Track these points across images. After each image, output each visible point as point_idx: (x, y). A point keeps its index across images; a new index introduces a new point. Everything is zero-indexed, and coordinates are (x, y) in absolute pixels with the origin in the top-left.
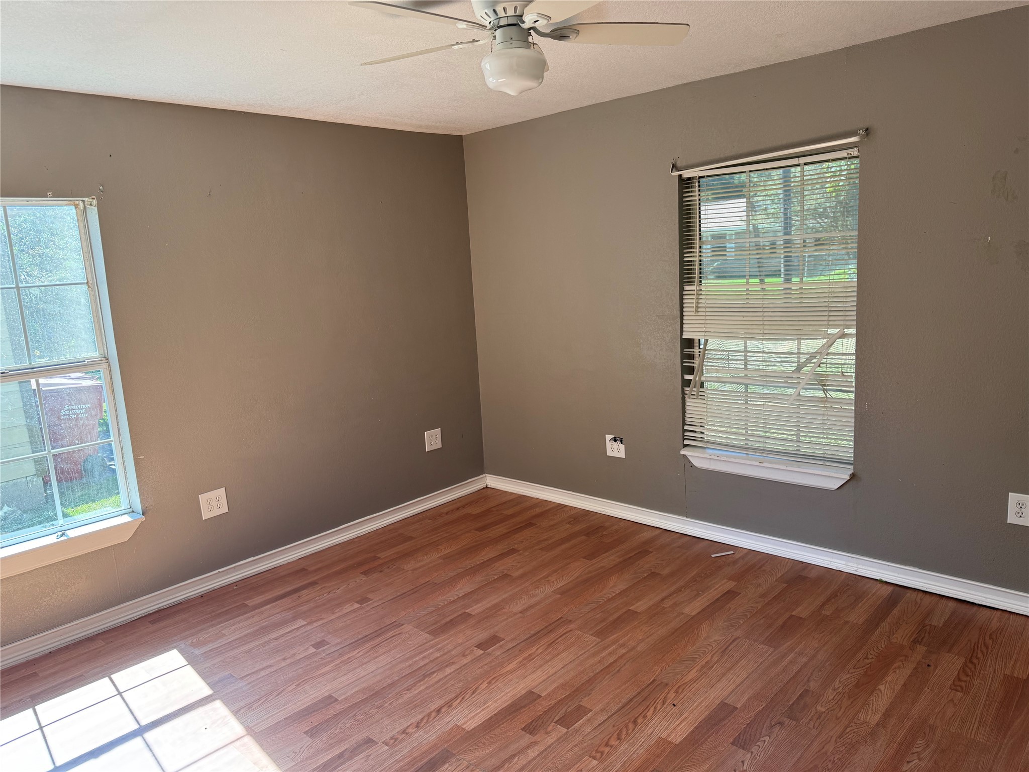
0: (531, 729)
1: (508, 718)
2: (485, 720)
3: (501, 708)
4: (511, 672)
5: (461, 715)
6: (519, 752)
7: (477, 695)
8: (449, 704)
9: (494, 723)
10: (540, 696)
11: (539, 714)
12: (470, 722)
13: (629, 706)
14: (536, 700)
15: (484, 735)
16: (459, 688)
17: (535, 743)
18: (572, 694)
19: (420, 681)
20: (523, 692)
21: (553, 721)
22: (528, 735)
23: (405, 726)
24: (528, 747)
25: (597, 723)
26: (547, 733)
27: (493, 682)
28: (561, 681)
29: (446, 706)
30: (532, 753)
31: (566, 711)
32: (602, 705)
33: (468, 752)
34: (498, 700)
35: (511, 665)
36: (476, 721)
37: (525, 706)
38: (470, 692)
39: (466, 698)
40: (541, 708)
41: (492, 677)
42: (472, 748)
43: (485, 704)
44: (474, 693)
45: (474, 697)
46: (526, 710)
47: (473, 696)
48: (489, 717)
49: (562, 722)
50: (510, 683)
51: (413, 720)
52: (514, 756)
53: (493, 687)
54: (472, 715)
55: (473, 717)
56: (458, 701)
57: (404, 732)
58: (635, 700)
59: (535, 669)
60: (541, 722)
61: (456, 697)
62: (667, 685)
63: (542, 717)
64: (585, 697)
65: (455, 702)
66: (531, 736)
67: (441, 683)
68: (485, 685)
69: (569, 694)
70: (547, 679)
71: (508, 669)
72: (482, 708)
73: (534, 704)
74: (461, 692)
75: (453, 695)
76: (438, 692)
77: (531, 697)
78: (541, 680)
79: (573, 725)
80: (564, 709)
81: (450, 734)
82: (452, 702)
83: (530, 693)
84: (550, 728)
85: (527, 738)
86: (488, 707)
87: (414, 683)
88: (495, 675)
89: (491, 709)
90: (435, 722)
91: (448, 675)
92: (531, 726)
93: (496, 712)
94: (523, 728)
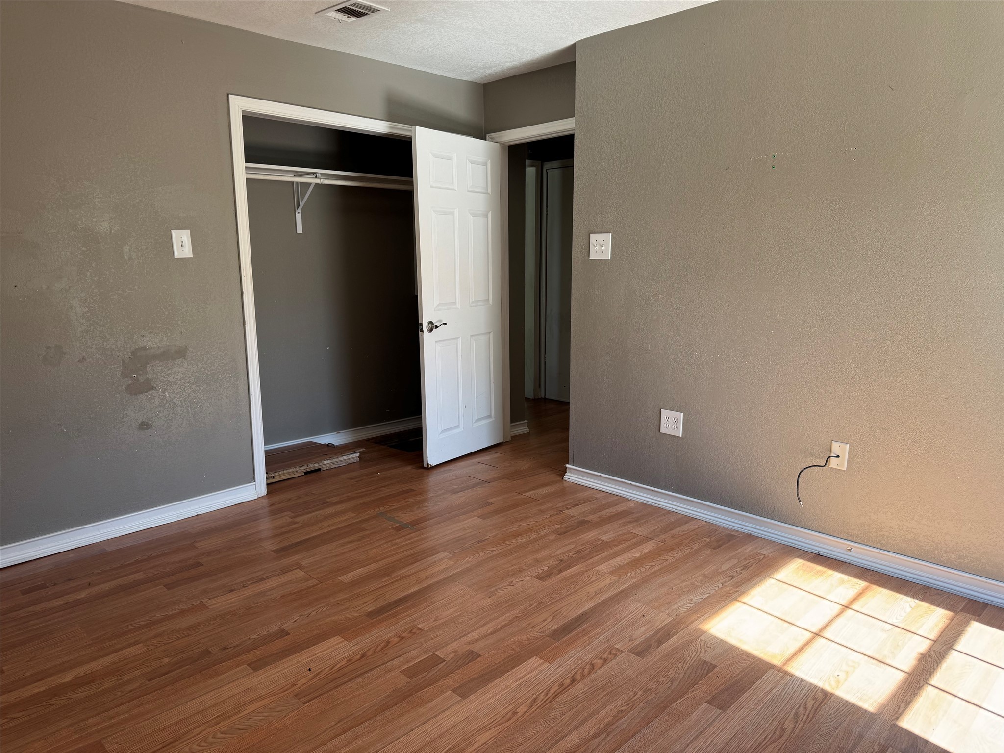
0: (472, 656)
1: (493, 667)
2: (519, 665)
3: (501, 679)
4: (485, 728)
5: (547, 674)
6: (486, 636)
7: (530, 697)
8: (563, 688)
9: (509, 664)
10: (454, 691)
11: (459, 671)
12: (536, 665)
13: (358, 673)
14: (459, 687)
15: (519, 652)
16: (554, 709)
17: (469, 643)
18: (414, 693)
19: (610, 724)
20: (472, 697)
21: (446, 663)
22: (475, 650)
23: (606, 667)
24: (477, 640)
25: (401, 659)
26: (456, 651)
27: (510, 714)
28: (421, 710)
29: (566, 685)
30: (475, 635)
31: (428, 673)
32: (386, 676)
33: (534, 638)
34: (504, 690)
35: (483, 741)
36: (529, 666)
37: (474, 679)
38: (539, 702)
39: (543, 694)
40: (456, 677)
41: (511, 721)
42: (531, 641)
43: (520, 685)
44: (535, 700)
45: (533, 694)
46: (473, 675)
47: (534, 696)
48: (515, 669)
49: (439, 660)
50: (488, 711)
51: (599, 672)
52: (491, 634)
53: (511, 707)
54: (534, 673)
55: (532, 671)
56: (552, 691)
57: (605, 661)
58: (346, 679)
59: (450, 731)
60: (459, 663)
61: (556, 696)
62: (296, 696)
63: (457, 668)
64: (401, 688)
65: (555, 689)
66: (473, 649)
67: (580, 718)
68: (522, 709)
69: (418, 692)
70: (439, 714)
71: (488, 733)
72: (522, 680)
73: (462, 683)
74: (550, 702)
75: (559, 699)
76: (581, 705)
77: (464, 691)
78: (447, 713)
79: (427, 657)
80: (430, 674)
81: (555, 655)
82: (559, 691)
83: (464, 696)
84: (452, 656)
85: (476, 648)
86: (516, 681)
87: (617, 721)
88: (507, 724)
89: (513, 679)
90: (575, 668)
91: (573, 730)
92: (470, 659)
93: (506, 675)
94: (478, 657)
